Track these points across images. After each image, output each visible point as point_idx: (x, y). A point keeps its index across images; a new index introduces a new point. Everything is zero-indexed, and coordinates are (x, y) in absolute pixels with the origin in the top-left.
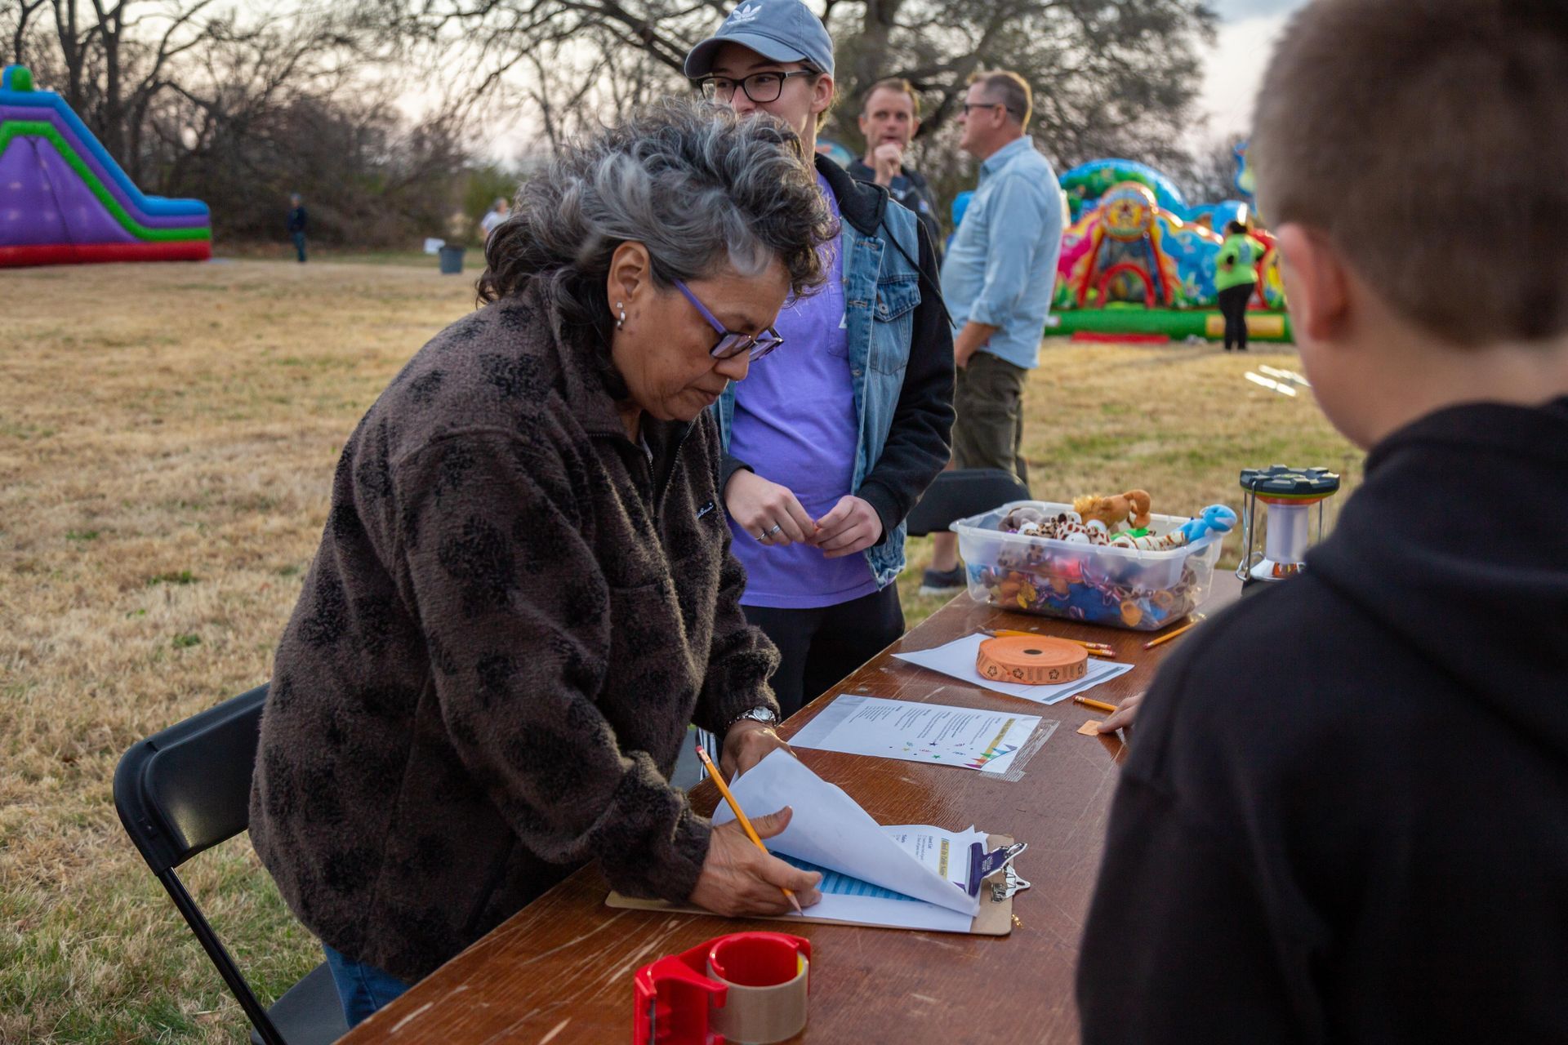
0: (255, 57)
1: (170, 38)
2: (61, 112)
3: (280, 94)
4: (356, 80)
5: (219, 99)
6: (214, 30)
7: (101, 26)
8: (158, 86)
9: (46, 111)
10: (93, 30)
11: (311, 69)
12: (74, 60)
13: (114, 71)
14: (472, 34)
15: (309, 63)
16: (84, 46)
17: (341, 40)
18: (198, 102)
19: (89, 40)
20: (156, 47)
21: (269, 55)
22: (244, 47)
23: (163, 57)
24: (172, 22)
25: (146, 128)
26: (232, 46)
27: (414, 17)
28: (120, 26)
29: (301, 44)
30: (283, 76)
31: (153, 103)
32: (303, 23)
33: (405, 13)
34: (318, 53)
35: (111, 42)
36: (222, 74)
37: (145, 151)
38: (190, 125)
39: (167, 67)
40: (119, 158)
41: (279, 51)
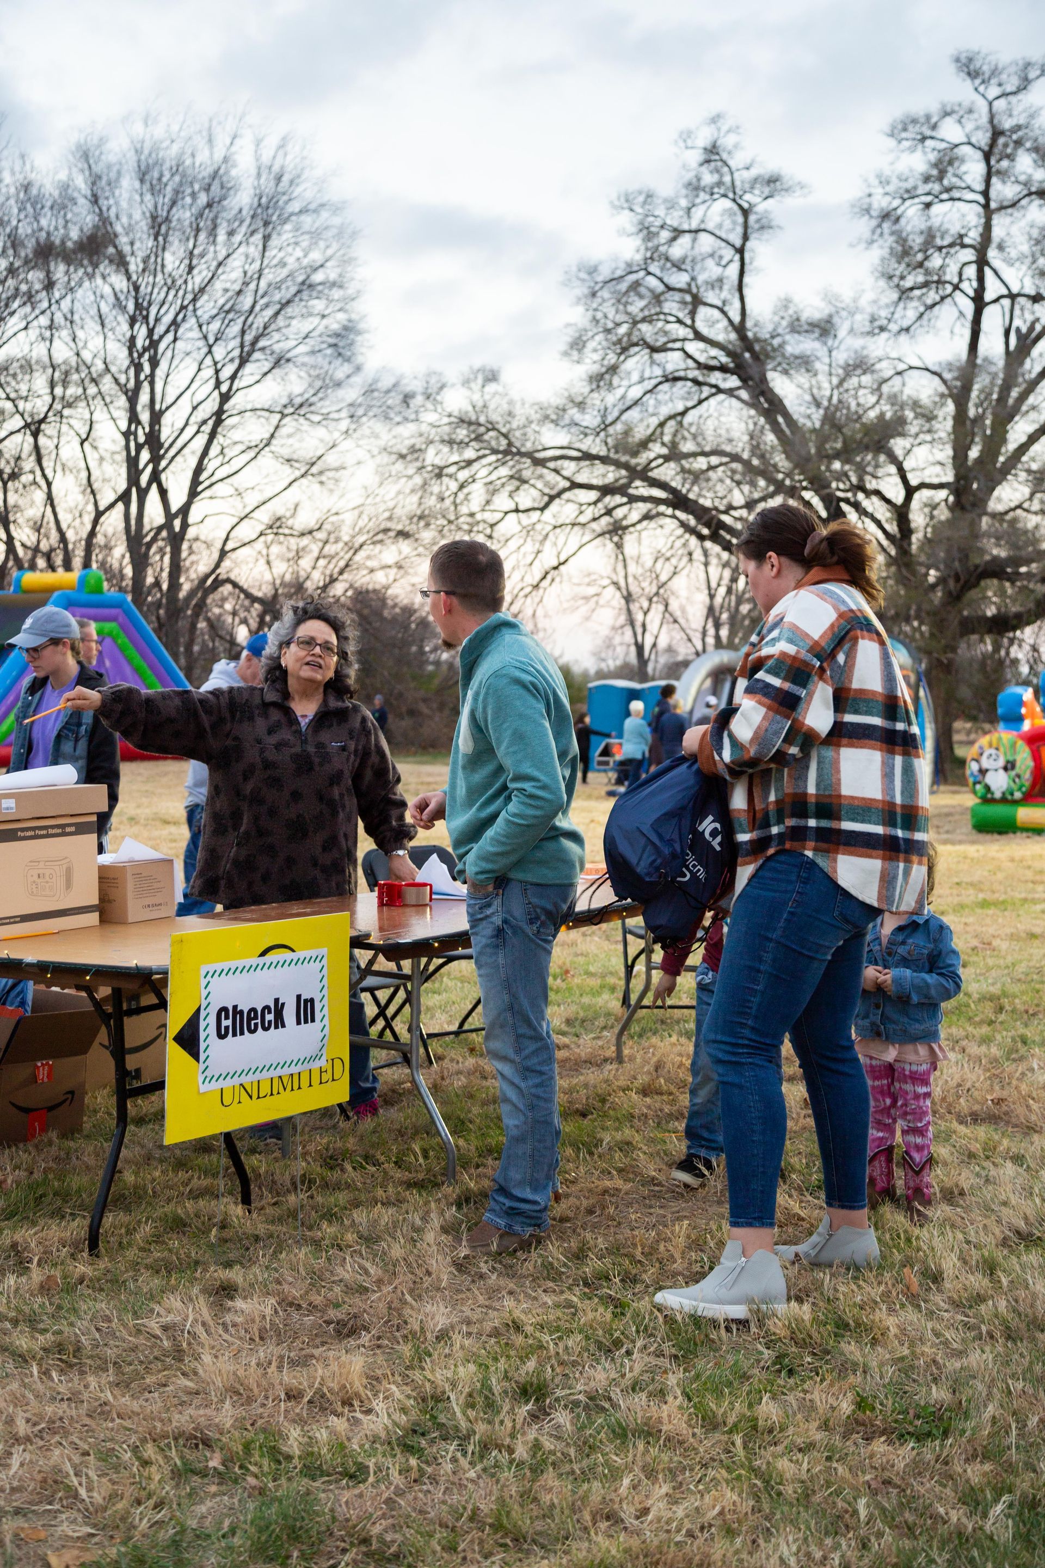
0: (315, 549)
1: (232, 535)
2: (128, 613)
3: (338, 589)
4: (416, 574)
5: (275, 596)
6: (276, 526)
7: (168, 525)
8: (218, 583)
9: (114, 611)
10: (160, 529)
11: (370, 564)
12: (140, 561)
13: (176, 569)
14: (529, 530)
15: (369, 557)
16: (149, 545)
17: (403, 534)
18: (253, 599)
19: (154, 539)
20: (219, 545)
21: (330, 549)
22: (305, 541)
23: (223, 554)
24: (235, 520)
25: (202, 625)
26: (293, 542)
27: (472, 515)
28: (185, 526)
29: (361, 539)
30: (341, 573)
31: (209, 601)
32: (365, 518)
33: (464, 510)
34: (379, 547)
35: (176, 540)
36: (281, 569)
37: (196, 648)
38: (244, 621)
39: (226, 564)
40: (175, 656)
41: (340, 545)
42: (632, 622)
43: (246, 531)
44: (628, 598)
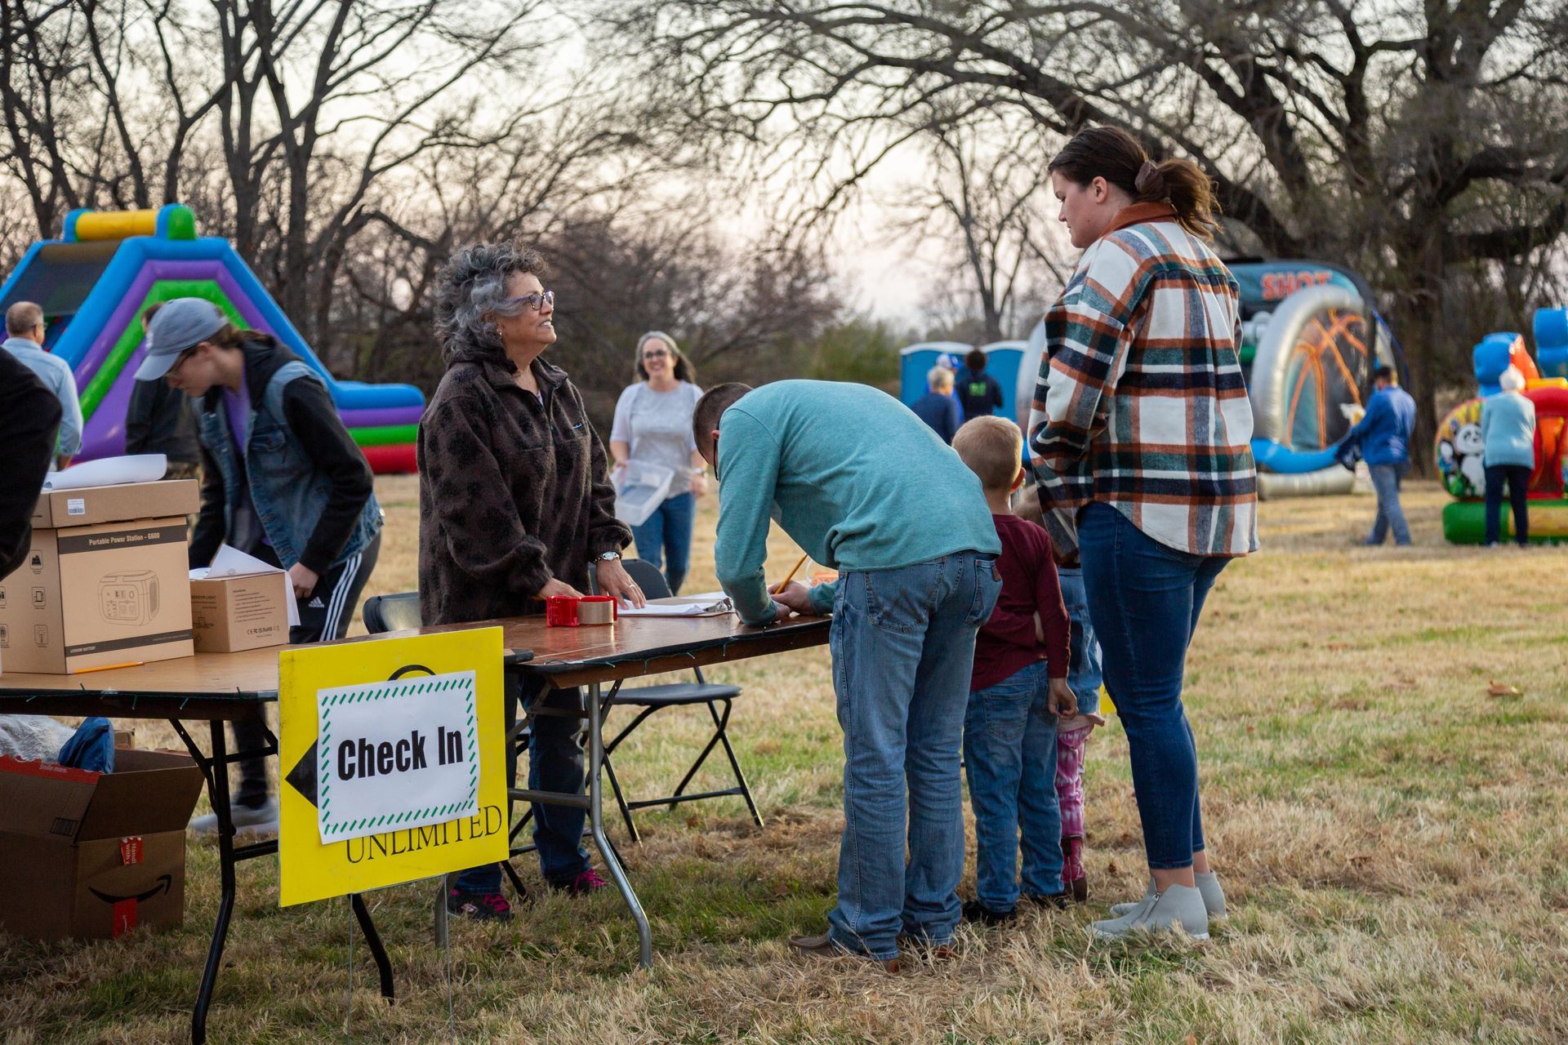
0: (504, 164)
1: (379, 149)
2: (230, 266)
3: (538, 222)
4: (650, 198)
5: (448, 233)
6: (446, 132)
7: (286, 137)
8: (360, 220)
9: (211, 265)
10: (274, 142)
11: (582, 184)
12: (247, 192)
13: (300, 198)
14: (810, 129)
15: (581, 175)
16: (260, 166)
17: (630, 140)
18: (416, 241)
19: (267, 157)
20: (361, 163)
21: (527, 163)
22: (487, 154)
23: (368, 176)
24: (384, 126)
25: (341, 281)
26: (469, 154)
27: (725, 107)
28: (311, 136)
29: (569, 148)
30: (541, 198)
31: (350, 245)
32: (573, 118)
33: (714, 100)
34: (596, 159)
35: (299, 158)
36: (455, 193)
37: (333, 316)
38: (403, 273)
39: (374, 190)
40: (303, 328)
41: (540, 156)
42: (975, 258)
43: (402, 141)
44: (966, 221)
